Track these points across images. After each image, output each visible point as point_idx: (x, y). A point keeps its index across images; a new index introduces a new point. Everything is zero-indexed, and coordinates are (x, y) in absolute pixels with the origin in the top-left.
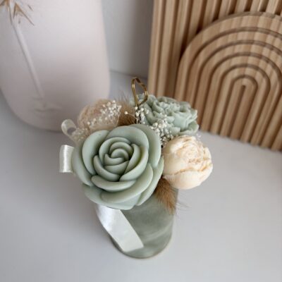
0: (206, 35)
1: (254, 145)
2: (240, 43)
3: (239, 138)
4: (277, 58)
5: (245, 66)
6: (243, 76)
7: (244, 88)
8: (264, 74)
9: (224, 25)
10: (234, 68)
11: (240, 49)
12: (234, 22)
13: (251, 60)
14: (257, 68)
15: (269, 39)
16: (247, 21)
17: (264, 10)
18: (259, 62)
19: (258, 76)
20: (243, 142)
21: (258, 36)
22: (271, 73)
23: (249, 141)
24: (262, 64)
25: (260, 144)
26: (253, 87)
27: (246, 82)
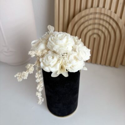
0: (77, 18)
1: (102, 65)
2: (91, 19)
3: (96, 63)
4: (106, 24)
5: (94, 29)
6: (94, 34)
7: (95, 39)
8: (102, 32)
9: (83, 13)
10: (89, 30)
11: (91, 22)
12: (87, 11)
13: (96, 26)
14: (99, 29)
15: (102, 17)
16: (92, 10)
17: (98, 6)
18: (99, 27)
19: (100, 33)
20: (98, 64)
21: (97, 16)
22: (105, 31)
23: (100, 64)
24: (101, 27)
25: (105, 65)
26: (98, 38)
27: (95, 36)
